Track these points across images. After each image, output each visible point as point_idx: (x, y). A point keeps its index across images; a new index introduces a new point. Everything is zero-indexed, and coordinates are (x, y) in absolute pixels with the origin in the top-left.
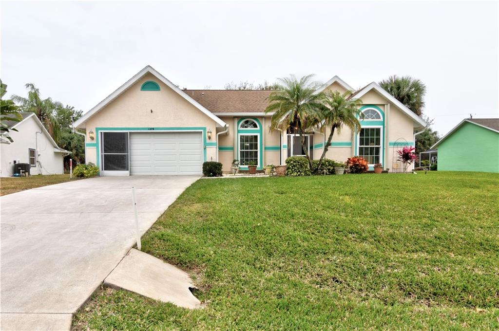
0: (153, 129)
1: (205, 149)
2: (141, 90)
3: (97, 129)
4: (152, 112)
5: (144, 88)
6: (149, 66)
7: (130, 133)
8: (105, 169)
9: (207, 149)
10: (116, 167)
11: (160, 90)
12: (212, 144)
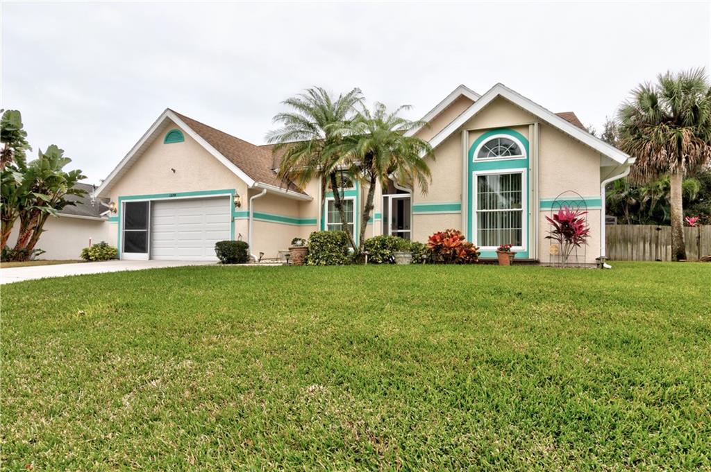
0: (175, 195)
1: (233, 221)
2: (165, 143)
3: (120, 198)
4: (174, 171)
5: (167, 140)
6: (168, 109)
7: (152, 201)
8: (125, 252)
9: (236, 221)
10: (135, 248)
11: (184, 141)
12: (241, 214)
